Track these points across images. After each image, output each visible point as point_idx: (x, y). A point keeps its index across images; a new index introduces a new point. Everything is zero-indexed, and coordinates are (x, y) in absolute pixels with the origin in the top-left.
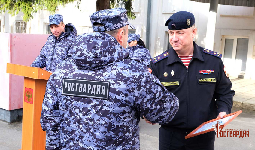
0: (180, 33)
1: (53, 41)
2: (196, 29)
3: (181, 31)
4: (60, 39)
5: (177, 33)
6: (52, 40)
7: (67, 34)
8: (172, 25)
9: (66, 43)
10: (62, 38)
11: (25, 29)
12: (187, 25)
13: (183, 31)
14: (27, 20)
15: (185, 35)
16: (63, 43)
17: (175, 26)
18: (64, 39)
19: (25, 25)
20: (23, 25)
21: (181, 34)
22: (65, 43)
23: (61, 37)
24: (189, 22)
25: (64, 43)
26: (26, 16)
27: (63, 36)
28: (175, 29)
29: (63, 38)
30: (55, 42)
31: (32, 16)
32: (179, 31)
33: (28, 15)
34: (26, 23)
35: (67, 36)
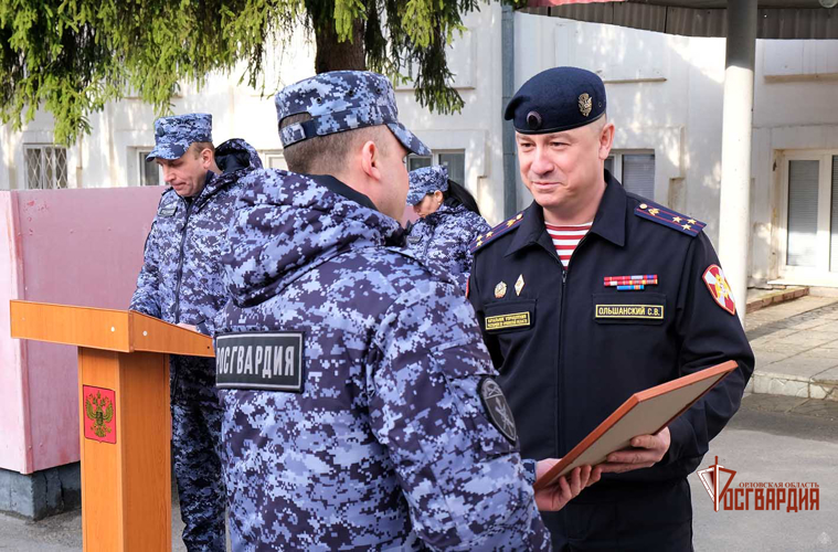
0: (557, 144)
1: (176, 210)
2: (612, 128)
3: (560, 136)
4: (205, 200)
5: (547, 143)
6: (175, 204)
7: (225, 178)
8: (529, 115)
9: (226, 212)
10: (209, 196)
11: (61, 173)
12: (581, 113)
13: (567, 136)
14: (69, 141)
15: (574, 149)
16: (214, 213)
17: (539, 118)
18: (217, 198)
19: (62, 160)
20: (54, 158)
21: (560, 147)
22: (221, 214)
23: (205, 192)
24: (587, 104)
25: (219, 211)
26: (65, 127)
27: (211, 189)
28: (541, 128)
29: (215, 193)
30: (184, 210)
31: (86, 126)
32: (553, 137)
33: (72, 123)
34: (64, 151)
35: (227, 187)
